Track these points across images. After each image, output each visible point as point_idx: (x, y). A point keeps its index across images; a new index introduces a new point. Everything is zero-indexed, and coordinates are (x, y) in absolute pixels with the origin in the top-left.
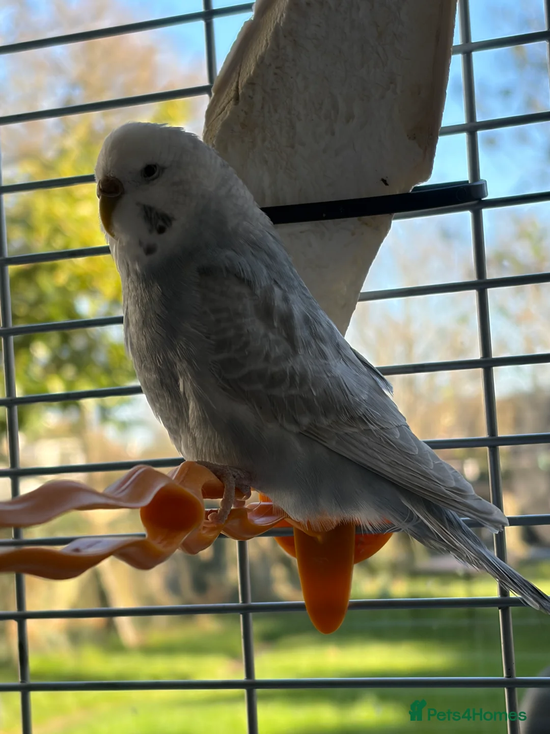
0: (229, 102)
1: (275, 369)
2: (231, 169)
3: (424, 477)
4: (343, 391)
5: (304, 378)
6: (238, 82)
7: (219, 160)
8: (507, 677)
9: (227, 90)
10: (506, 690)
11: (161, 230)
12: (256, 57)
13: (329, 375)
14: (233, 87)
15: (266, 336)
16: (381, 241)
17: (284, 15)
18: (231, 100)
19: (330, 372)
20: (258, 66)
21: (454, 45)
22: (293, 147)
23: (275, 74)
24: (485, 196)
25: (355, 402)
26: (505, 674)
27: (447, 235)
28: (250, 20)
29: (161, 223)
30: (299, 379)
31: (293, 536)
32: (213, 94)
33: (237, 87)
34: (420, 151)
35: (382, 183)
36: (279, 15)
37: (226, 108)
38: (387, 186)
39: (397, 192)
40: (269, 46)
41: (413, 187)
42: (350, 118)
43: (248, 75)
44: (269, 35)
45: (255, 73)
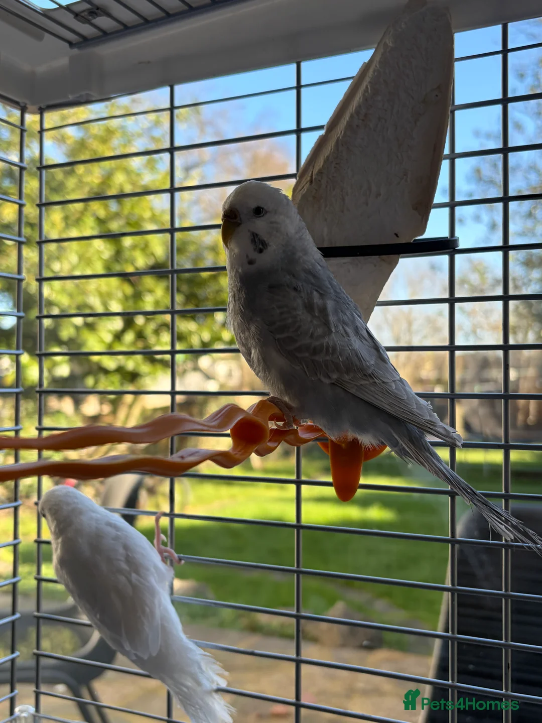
0: (306, 183)
1: (317, 343)
2: (303, 223)
3: (412, 413)
4: (359, 359)
5: (334, 349)
6: (312, 172)
7: (299, 217)
8: (451, 537)
9: (306, 175)
10: (450, 545)
11: (261, 251)
12: (324, 157)
13: (350, 348)
14: (310, 175)
15: (311, 321)
16: (392, 271)
17: (343, 132)
18: (308, 182)
19: (351, 346)
20: (325, 162)
21: (444, 154)
22: (342, 211)
23: (335, 167)
24: (458, 247)
25: (367, 365)
26: (450, 535)
27: (433, 267)
28: (323, 135)
29: (261, 246)
30: (332, 350)
31: (328, 444)
32: (298, 178)
33: (312, 175)
34: (420, 217)
35: (395, 236)
36: (340, 132)
37: (305, 187)
38: (397, 238)
39: (404, 242)
40: (332, 151)
41: (413, 239)
42: (378, 195)
43: (319, 167)
44: (333, 144)
45: (323, 166)
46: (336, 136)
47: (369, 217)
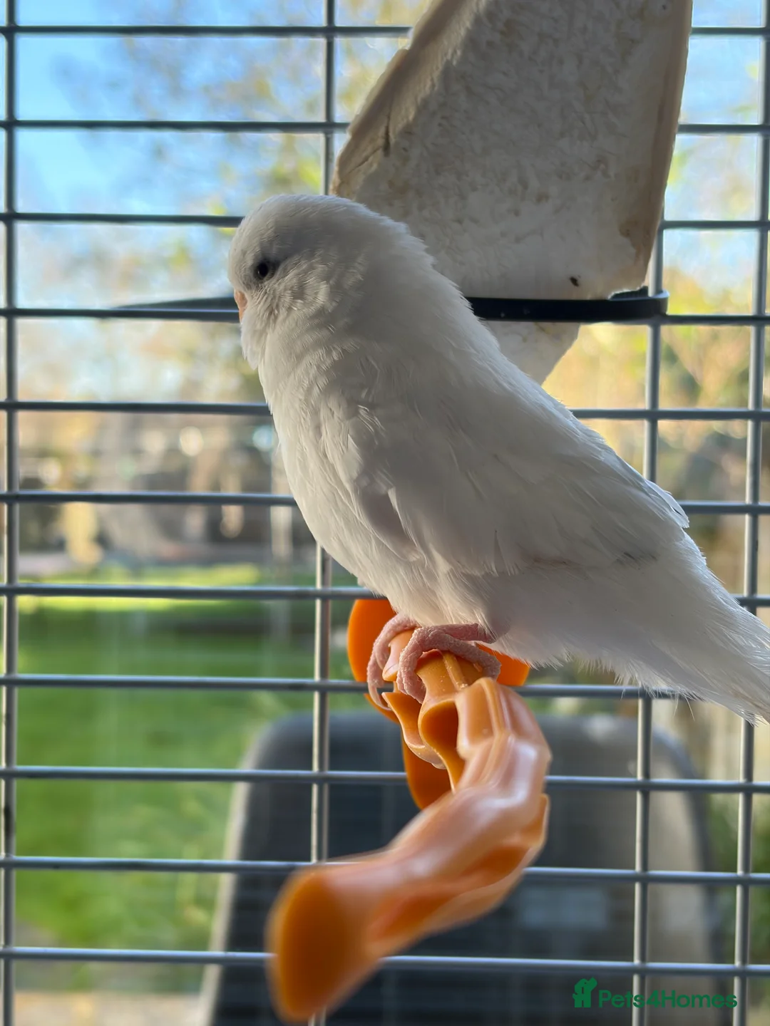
0: (375, 151)
6: (388, 128)
9: (372, 133)
12: (416, 98)
14: (381, 133)
17: (459, 53)
20: (420, 110)
22: (460, 221)
23: (440, 125)
24: (666, 312)
28: (403, 51)
33: (387, 133)
34: (633, 251)
35: (570, 283)
36: (450, 51)
37: (371, 159)
38: (576, 287)
39: (589, 297)
40: (436, 88)
41: (613, 294)
42: (542, 198)
43: (405, 121)
44: (436, 74)
45: (415, 119)
46: (442, 58)
47: (518, 240)
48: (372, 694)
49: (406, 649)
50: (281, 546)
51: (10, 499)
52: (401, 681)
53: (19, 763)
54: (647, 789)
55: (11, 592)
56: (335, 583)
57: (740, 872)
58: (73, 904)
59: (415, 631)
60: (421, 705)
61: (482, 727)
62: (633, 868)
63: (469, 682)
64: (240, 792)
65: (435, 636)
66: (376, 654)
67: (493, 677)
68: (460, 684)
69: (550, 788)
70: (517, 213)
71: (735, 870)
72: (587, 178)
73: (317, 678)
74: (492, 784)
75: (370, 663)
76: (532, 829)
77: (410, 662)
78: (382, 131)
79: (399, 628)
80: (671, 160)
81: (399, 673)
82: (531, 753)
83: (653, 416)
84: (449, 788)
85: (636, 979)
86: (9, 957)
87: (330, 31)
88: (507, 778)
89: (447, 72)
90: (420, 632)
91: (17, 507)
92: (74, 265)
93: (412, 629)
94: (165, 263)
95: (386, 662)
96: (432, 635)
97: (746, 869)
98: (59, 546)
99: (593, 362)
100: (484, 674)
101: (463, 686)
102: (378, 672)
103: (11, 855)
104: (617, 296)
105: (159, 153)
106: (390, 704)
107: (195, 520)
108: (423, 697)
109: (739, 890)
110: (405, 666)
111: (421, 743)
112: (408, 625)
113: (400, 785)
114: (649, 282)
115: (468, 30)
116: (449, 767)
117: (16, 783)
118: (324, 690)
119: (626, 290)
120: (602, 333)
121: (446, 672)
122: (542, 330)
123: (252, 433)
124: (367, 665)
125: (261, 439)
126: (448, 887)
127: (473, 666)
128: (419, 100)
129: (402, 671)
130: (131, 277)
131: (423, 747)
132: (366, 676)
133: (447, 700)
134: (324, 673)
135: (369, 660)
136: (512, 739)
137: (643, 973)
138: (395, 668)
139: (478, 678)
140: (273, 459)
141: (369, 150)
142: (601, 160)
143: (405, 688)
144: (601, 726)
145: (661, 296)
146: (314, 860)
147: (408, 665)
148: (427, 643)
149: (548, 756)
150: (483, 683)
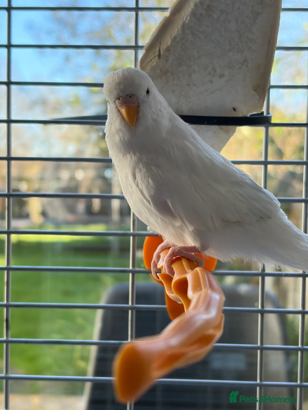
9: (154, 50)
12: (171, 36)
17: (188, 18)
18: (156, 56)
20: (172, 41)
22: (189, 85)
23: (181, 47)
24: (271, 122)
28: (167, 16)
33: (160, 50)
34: (258, 97)
35: (233, 110)
36: (185, 17)
37: (153, 60)
38: (235, 112)
39: (240, 115)
40: (179, 32)
41: (250, 114)
42: (222, 76)
43: (167, 45)
44: (179, 26)
45: (171, 44)
46: (182, 20)
47: (212, 93)
48: (153, 274)
49: (167, 256)
50: (115, 216)
51: (8, 196)
52: (165, 269)
53: (12, 301)
54: (263, 312)
55: (9, 233)
56: (138, 230)
57: (300, 346)
58: (32, 359)
59: (171, 249)
60: (173, 278)
61: (197, 287)
62: (257, 344)
63: (192, 269)
64: (100, 313)
65: (179, 251)
66: (155, 258)
67: (201, 267)
68: (188, 270)
69: (225, 312)
70: (212, 82)
71: (298, 345)
72: (240, 68)
73: (131, 268)
74: (202, 309)
75: (152, 262)
76: (217, 327)
77: (168, 261)
78: (157, 49)
79: (164, 248)
80: (273, 61)
81: (164, 266)
82: (217, 297)
83: (266, 163)
84: (184, 311)
85: (258, 388)
86: (7, 379)
87: (137, 9)
88: (208, 307)
89: (184, 26)
90: (172, 249)
91: (11, 199)
92: (33, 104)
93: (169, 248)
94: (70, 103)
95: (159, 261)
96: (177, 250)
97: (302, 344)
98: (26, 216)
99: (241, 143)
100: (198, 266)
101: (190, 271)
102: (155, 265)
103: (8, 338)
104: (251, 115)
105: (67, 59)
106: (160, 278)
107: (81, 206)
108: (174, 276)
109: (299, 353)
110: (166, 263)
111: (173, 293)
112: (167, 246)
113: (164, 311)
114: (264, 110)
115: (192, 9)
116: (184, 303)
117: (10, 309)
118: (134, 273)
119: (255, 113)
120: (245, 130)
121: (182, 265)
122: (222, 129)
123: (104, 171)
124: (151, 263)
125: (108, 173)
126: (184, 350)
127: (193, 262)
128: (172, 37)
129: (165, 264)
130: (56, 108)
131: (173, 295)
132: (151, 267)
133: (183, 276)
134: (133, 266)
135: (152, 260)
136: (209, 291)
137: (261, 386)
138: (162, 263)
139: (196, 267)
140: (112, 181)
141: (153, 56)
142: (245, 61)
143: (167, 271)
144: (244, 288)
145: (269, 115)
146: (129, 340)
147: (167, 262)
148: (175, 253)
149: (224, 298)
150: (198, 269)
